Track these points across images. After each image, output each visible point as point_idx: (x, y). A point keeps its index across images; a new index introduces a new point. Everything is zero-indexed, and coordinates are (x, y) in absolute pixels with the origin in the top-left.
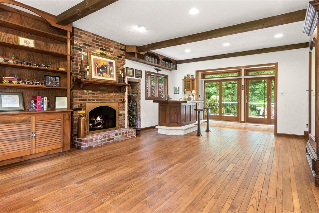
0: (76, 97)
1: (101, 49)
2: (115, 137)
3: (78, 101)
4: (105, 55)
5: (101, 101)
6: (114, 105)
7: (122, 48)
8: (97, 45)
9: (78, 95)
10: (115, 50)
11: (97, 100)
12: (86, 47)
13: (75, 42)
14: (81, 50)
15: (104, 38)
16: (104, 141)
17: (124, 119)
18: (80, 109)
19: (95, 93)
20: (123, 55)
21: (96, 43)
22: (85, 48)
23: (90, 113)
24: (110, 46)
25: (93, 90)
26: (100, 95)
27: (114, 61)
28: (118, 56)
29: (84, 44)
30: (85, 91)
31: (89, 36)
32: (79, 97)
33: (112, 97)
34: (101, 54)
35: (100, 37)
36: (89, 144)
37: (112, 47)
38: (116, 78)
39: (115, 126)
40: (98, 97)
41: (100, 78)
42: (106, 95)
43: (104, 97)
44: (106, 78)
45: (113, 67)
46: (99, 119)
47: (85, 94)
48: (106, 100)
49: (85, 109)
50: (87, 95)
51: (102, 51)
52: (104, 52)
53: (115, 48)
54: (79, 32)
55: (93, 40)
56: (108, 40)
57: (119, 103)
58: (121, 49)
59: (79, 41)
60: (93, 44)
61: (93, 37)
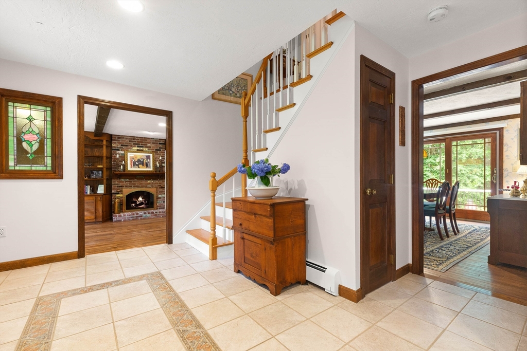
0: (114, 184)
1: (138, 147)
2: (144, 215)
3: (116, 188)
4: (143, 150)
5: (138, 187)
6: (152, 190)
7: (161, 142)
8: (134, 144)
9: (117, 183)
10: (153, 145)
11: (134, 186)
12: (124, 147)
13: (113, 145)
14: (119, 150)
15: (140, 137)
16: (132, 217)
17: (164, 202)
18: (119, 194)
19: (132, 181)
20: (162, 148)
21: (133, 143)
22: (122, 148)
23: (127, 196)
24: (147, 142)
25: (130, 179)
26: (137, 182)
27: (151, 155)
28: (156, 150)
29: (122, 145)
30: (123, 180)
31: (126, 139)
32: (117, 184)
33: (149, 183)
34: (138, 150)
35: (137, 137)
36: (119, 219)
37: (150, 143)
38: (153, 168)
39: (153, 207)
40: (135, 184)
41: (137, 169)
42: (144, 182)
43: (141, 184)
44: (143, 169)
45: (150, 159)
46: (140, 199)
47: (123, 182)
48: (144, 186)
49: (122, 194)
50: (124, 183)
51: (139, 148)
52: (141, 149)
53: (153, 143)
54: (117, 137)
55: (130, 141)
56: (145, 138)
57: (157, 188)
58: (160, 144)
59: (117, 144)
60: (130, 144)
61: (129, 139)
